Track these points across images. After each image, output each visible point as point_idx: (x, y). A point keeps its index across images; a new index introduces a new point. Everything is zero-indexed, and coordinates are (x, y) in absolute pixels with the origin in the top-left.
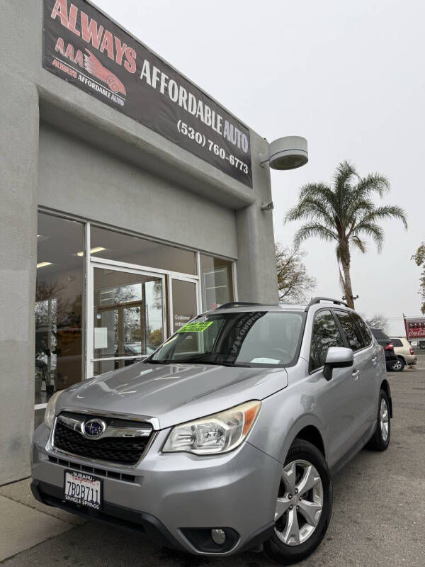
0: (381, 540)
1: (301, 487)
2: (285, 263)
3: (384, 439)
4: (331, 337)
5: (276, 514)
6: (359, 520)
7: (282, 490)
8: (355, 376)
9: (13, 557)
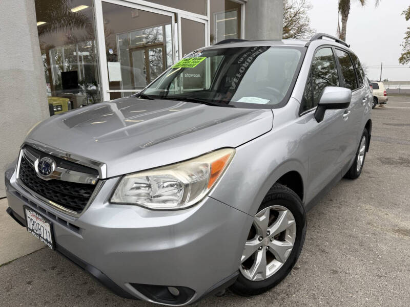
0: (346, 273)
1: (273, 230)
2: (293, 16)
3: (358, 170)
4: (323, 78)
5: (243, 257)
6: (327, 250)
7: (253, 233)
8: (346, 117)
9: (10, 262)
